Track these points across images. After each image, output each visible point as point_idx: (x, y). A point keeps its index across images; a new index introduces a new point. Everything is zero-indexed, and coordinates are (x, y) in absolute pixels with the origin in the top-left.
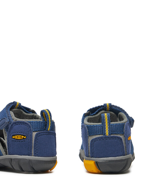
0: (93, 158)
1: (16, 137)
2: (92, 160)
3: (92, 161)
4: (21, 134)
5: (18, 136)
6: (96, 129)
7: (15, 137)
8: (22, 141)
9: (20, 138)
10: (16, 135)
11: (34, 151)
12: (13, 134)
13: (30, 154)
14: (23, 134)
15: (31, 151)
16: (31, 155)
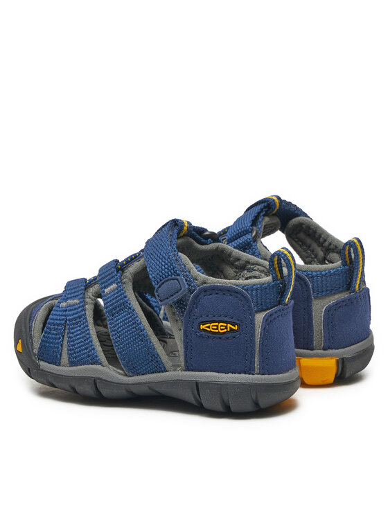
0: (330, 351)
1: (211, 327)
2: (331, 356)
3: (332, 358)
4: (226, 319)
5: (217, 324)
6: (325, 282)
7: (209, 327)
8: (227, 338)
9: (221, 329)
10: (211, 322)
11: (261, 362)
12: (201, 319)
13: (249, 370)
14: (231, 320)
15: (252, 362)
16: (252, 372)
